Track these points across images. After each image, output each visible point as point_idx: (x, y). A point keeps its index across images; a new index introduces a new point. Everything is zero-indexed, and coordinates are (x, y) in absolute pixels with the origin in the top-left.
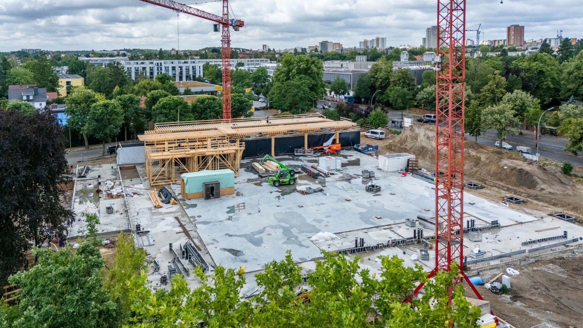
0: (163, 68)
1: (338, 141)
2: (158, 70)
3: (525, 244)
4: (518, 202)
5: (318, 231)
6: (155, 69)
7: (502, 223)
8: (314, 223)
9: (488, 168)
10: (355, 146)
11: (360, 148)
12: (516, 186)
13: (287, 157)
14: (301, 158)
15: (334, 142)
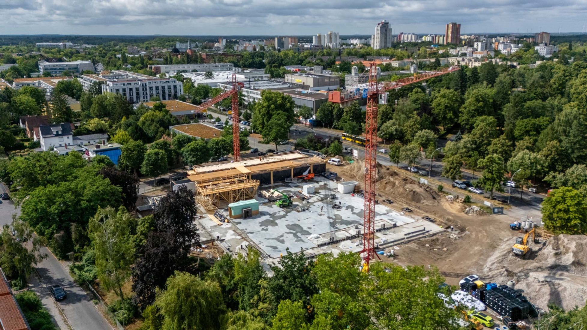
0: (148, 88)
1: (312, 172)
2: (143, 90)
3: (406, 235)
4: (410, 211)
5: (310, 234)
6: (141, 89)
7: (398, 224)
8: (308, 230)
9: (398, 190)
10: (323, 174)
11: (326, 175)
12: (411, 201)
13: (281, 184)
14: (290, 184)
15: (309, 172)
